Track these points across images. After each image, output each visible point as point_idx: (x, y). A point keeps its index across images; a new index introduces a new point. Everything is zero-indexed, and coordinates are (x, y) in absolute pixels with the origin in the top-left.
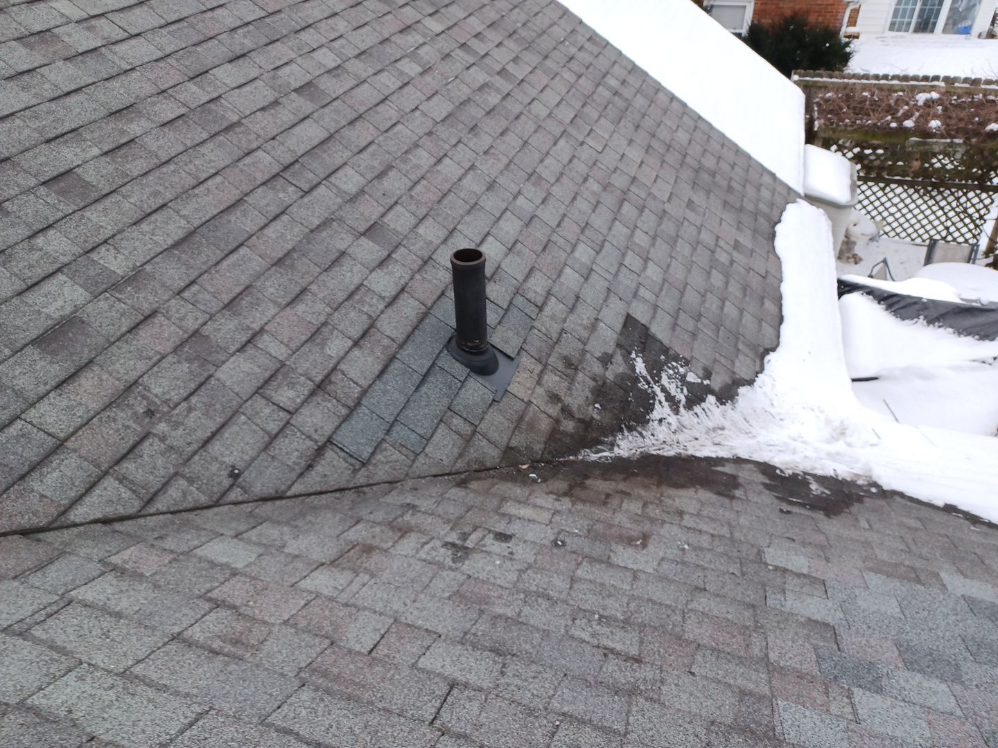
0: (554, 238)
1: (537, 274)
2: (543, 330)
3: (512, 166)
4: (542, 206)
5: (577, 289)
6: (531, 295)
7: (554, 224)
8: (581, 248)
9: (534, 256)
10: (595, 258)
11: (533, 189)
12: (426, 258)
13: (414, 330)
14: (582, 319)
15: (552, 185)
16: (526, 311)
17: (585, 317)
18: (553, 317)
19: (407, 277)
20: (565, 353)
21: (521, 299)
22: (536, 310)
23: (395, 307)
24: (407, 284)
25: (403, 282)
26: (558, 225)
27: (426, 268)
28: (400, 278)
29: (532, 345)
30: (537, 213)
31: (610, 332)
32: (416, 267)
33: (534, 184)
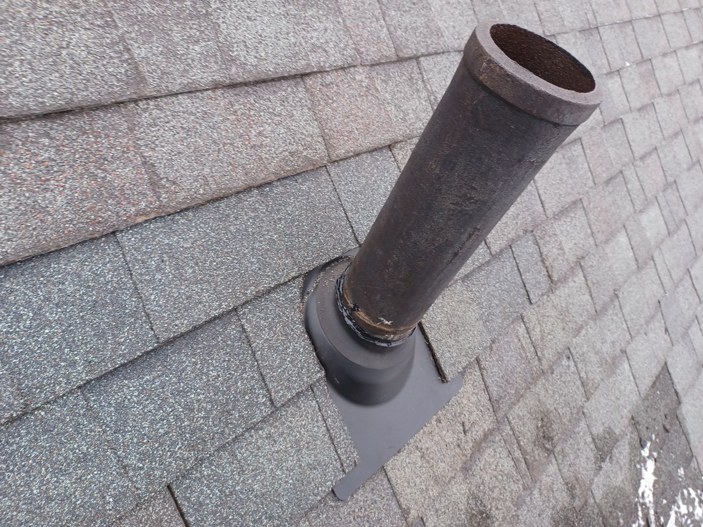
0: (629, 173)
1: (578, 217)
2: (536, 333)
3: (629, 29)
4: (636, 114)
5: (621, 279)
6: (550, 250)
7: (639, 151)
8: (654, 212)
9: (590, 183)
10: (663, 241)
11: (637, 82)
12: (407, 53)
13: (248, 189)
14: (604, 342)
15: (662, 95)
16: (527, 276)
17: (610, 338)
18: (563, 314)
19: (336, 59)
20: (550, 404)
21: (532, 248)
22: (545, 285)
23: (242, 102)
24: (322, 71)
25: (315, 60)
26: (642, 158)
27: (393, 70)
28: (314, 48)
29: (500, 359)
30: (627, 119)
31: (631, 386)
32: (372, 53)
33: (642, 76)
